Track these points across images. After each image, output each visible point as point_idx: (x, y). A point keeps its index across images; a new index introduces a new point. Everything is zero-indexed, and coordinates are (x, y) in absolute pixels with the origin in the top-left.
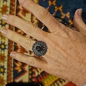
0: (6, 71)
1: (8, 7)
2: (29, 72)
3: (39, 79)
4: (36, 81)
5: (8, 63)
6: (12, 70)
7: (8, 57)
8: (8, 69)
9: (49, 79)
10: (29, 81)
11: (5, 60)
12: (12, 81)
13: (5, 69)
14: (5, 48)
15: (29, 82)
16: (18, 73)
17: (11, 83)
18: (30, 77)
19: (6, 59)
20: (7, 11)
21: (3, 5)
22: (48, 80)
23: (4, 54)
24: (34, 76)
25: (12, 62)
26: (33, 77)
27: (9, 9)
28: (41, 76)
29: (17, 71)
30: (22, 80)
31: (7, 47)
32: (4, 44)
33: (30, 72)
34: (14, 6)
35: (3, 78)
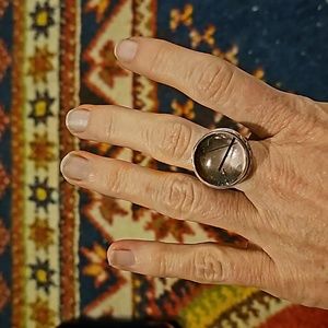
0: (55, 278)
1: (52, 55)
2: (133, 283)
3: (168, 306)
4: (159, 313)
5: (61, 253)
6: (77, 275)
7: (61, 232)
8: (62, 274)
9: (204, 308)
10: (134, 313)
11: (52, 242)
12: (77, 314)
13: (52, 272)
14: (49, 200)
15: (134, 316)
16: (97, 286)
17: (73, 319)
18: (138, 299)
19: (55, 237)
20: (51, 69)
21: (37, 50)
22: (198, 310)
23: (46, 221)
24: (149, 295)
25: (76, 249)
26: (146, 302)
27: (55, 62)
28: (173, 297)
29: (93, 278)
30: (112, 311)
31: (55, 196)
32: (44, 186)
33: (138, 283)
34: (74, 53)
35: (47, 303)
